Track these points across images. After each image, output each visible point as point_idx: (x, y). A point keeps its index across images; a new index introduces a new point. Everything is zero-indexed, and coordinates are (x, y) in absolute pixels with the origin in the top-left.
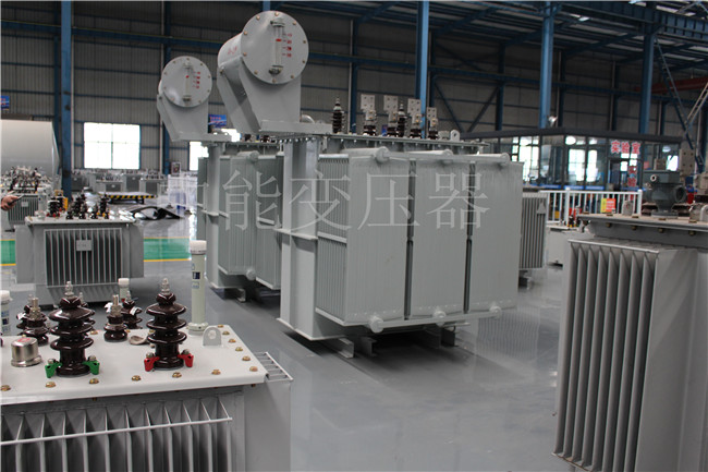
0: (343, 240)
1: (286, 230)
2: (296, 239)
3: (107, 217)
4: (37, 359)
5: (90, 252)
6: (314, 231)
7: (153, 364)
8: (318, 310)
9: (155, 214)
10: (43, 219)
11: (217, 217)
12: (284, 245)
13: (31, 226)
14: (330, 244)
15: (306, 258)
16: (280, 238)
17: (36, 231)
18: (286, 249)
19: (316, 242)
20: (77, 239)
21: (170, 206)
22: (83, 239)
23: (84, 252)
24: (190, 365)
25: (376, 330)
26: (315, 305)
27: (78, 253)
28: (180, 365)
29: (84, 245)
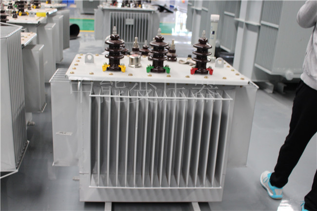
0: (277, 26)
1: (242, 19)
2: (247, 25)
3: (142, 7)
4: (139, 65)
5: (132, 26)
6: (259, 20)
7: (195, 72)
8: (256, 65)
9: (158, 9)
10: (109, 6)
11: (200, 11)
12: (239, 29)
13: (103, 10)
14: (268, 29)
15: (253, 36)
16: (238, 24)
17: (106, 13)
18: (241, 31)
19: (259, 27)
20: (126, 18)
21: (165, 5)
22: (129, 18)
23: (129, 26)
24: (211, 74)
25: (289, 78)
26: (255, 62)
27: (126, 26)
28: (206, 73)
29: (130, 22)
